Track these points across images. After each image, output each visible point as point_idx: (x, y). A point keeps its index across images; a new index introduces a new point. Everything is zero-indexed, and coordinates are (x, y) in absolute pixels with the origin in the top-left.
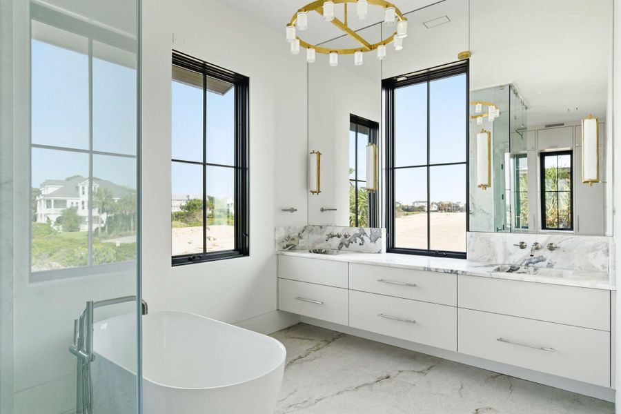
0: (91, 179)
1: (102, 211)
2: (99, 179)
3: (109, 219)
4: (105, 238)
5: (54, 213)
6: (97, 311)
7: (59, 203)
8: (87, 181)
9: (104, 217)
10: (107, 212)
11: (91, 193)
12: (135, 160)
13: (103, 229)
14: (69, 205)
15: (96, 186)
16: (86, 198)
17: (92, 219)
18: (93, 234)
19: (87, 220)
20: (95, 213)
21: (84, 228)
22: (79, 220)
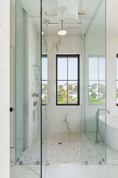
0: (99, 84)
1: (101, 93)
2: (101, 84)
3: (103, 95)
4: (102, 100)
5: (90, 94)
6: (100, 111)
7: (91, 91)
8: (98, 85)
9: (102, 95)
10: (103, 93)
11: (99, 88)
12: (105, 81)
13: (102, 98)
14: (93, 91)
15: (100, 86)
16: (97, 89)
17: (99, 95)
18: (99, 99)
19: (98, 95)
20: (100, 94)
21: (97, 97)
22: (96, 95)
